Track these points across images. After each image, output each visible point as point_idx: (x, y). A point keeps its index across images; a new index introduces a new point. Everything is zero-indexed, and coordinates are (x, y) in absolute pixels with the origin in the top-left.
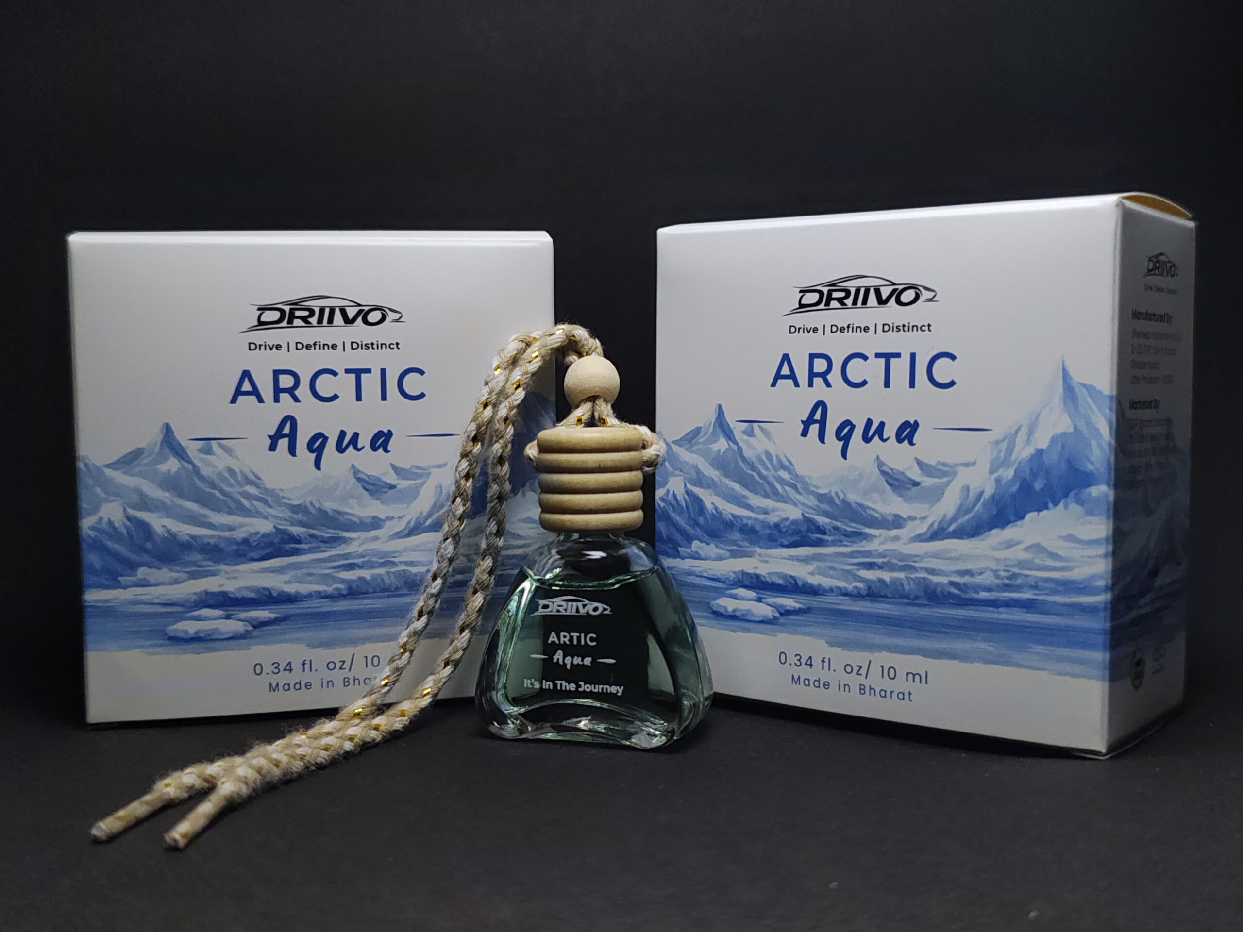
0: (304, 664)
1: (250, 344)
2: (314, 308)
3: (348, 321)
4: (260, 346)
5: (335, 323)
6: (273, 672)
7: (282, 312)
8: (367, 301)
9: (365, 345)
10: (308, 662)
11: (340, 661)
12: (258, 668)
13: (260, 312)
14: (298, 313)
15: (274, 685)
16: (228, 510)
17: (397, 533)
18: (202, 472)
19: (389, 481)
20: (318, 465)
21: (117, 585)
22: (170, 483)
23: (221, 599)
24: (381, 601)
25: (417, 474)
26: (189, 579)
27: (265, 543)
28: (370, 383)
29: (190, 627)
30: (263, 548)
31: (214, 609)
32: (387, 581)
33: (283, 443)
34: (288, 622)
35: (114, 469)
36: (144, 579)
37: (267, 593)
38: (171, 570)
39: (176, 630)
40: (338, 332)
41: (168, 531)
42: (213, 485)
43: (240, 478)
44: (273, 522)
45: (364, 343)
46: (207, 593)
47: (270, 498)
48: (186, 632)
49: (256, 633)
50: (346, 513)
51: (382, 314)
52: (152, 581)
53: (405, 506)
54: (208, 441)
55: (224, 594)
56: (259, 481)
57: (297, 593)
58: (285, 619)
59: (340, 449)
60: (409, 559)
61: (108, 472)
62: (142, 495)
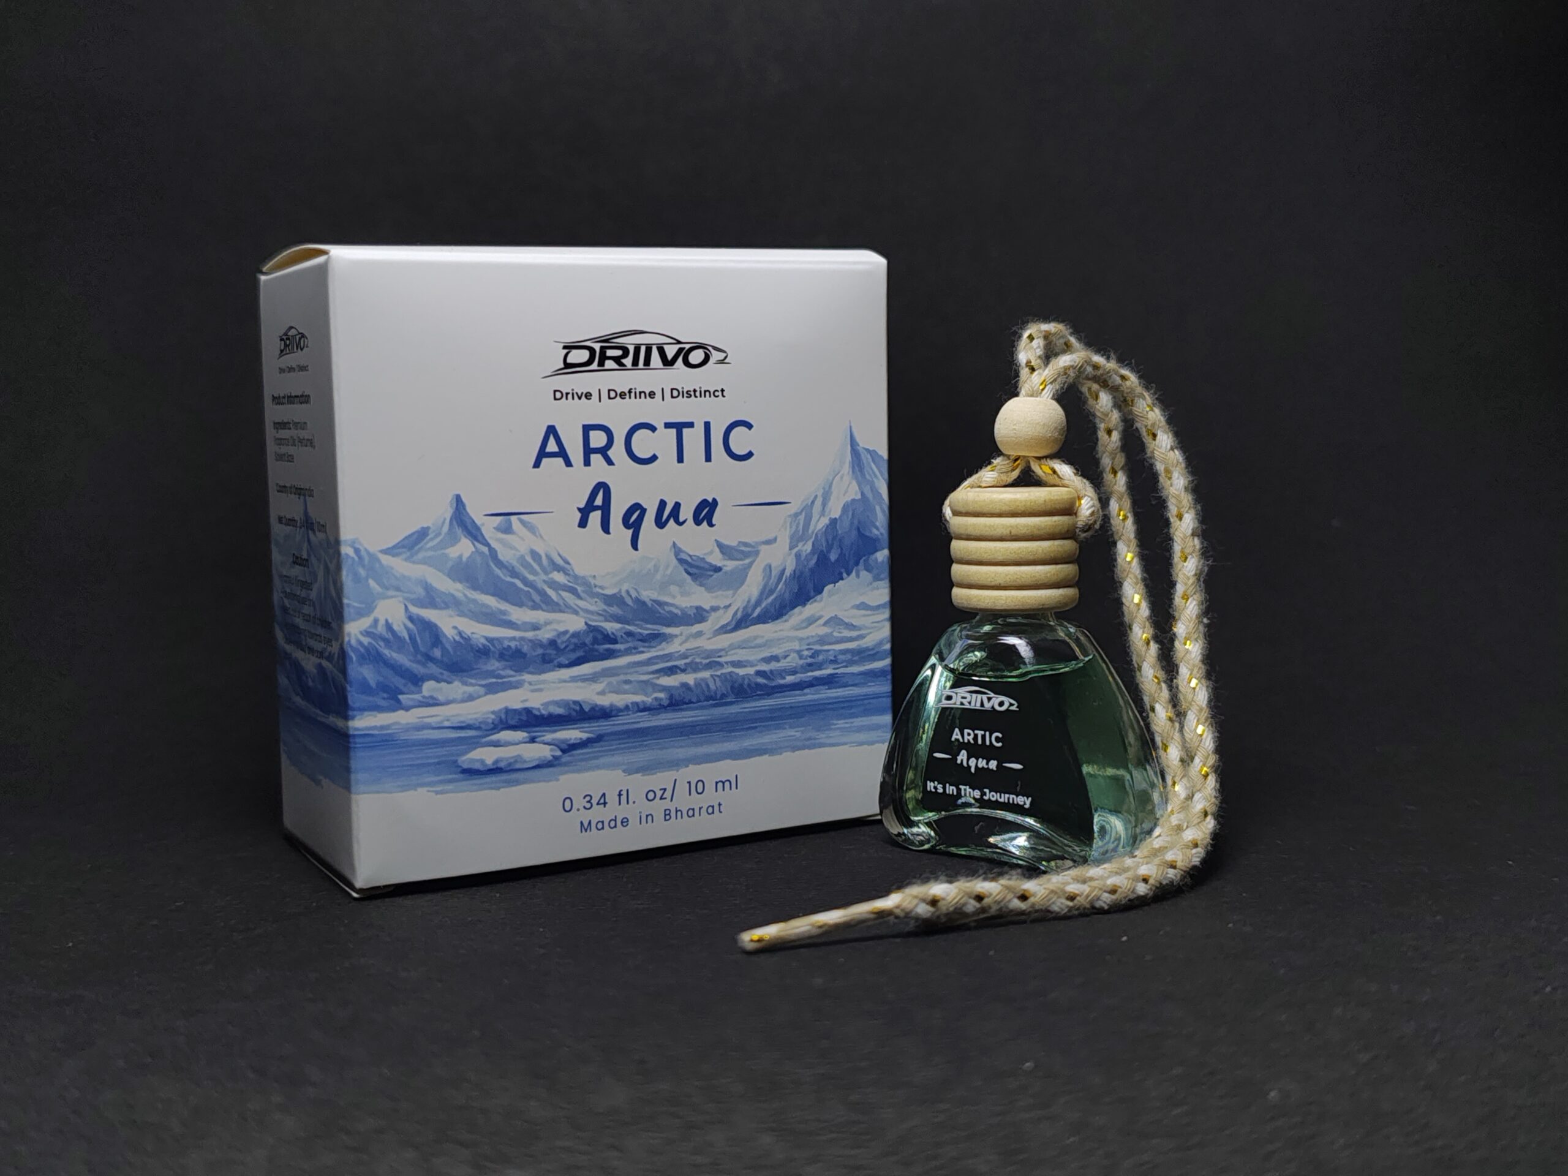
0: (620, 795)
1: (555, 391)
2: (628, 346)
3: (668, 363)
4: (567, 394)
5: (652, 365)
6: (585, 808)
7: (592, 351)
8: (688, 336)
9: (687, 392)
10: (624, 793)
11: (661, 789)
12: (568, 803)
13: (566, 351)
14: (610, 353)
15: (586, 825)
16: (531, 603)
17: (723, 627)
18: (500, 557)
19: (714, 563)
20: (635, 546)
21: (398, 706)
22: (463, 572)
23: (524, 718)
24: (706, 712)
25: (744, 552)
26: (486, 694)
27: (575, 644)
28: (693, 439)
29: (486, 755)
30: (574, 650)
31: (515, 731)
32: (712, 687)
33: (595, 517)
34: (602, 743)
35: (393, 556)
36: (432, 697)
37: (578, 708)
38: (465, 684)
39: (473, 761)
40: (656, 377)
41: (460, 634)
42: (514, 574)
43: (545, 561)
44: (585, 618)
45: (685, 391)
46: (507, 711)
47: (580, 587)
48: (482, 761)
49: (566, 758)
50: (667, 604)
51: (706, 353)
52: (441, 698)
53: (731, 592)
54: (508, 517)
55: (528, 711)
56: (567, 566)
57: (612, 705)
58: (599, 739)
59: (660, 523)
60: (735, 658)
61: (386, 560)
62: (428, 588)
